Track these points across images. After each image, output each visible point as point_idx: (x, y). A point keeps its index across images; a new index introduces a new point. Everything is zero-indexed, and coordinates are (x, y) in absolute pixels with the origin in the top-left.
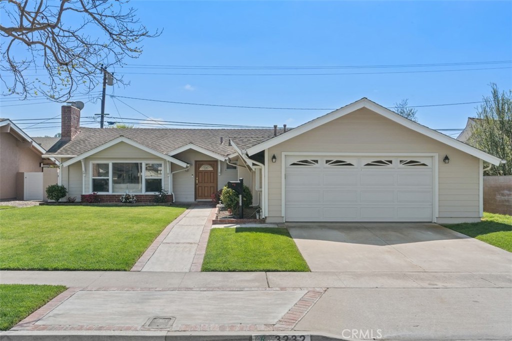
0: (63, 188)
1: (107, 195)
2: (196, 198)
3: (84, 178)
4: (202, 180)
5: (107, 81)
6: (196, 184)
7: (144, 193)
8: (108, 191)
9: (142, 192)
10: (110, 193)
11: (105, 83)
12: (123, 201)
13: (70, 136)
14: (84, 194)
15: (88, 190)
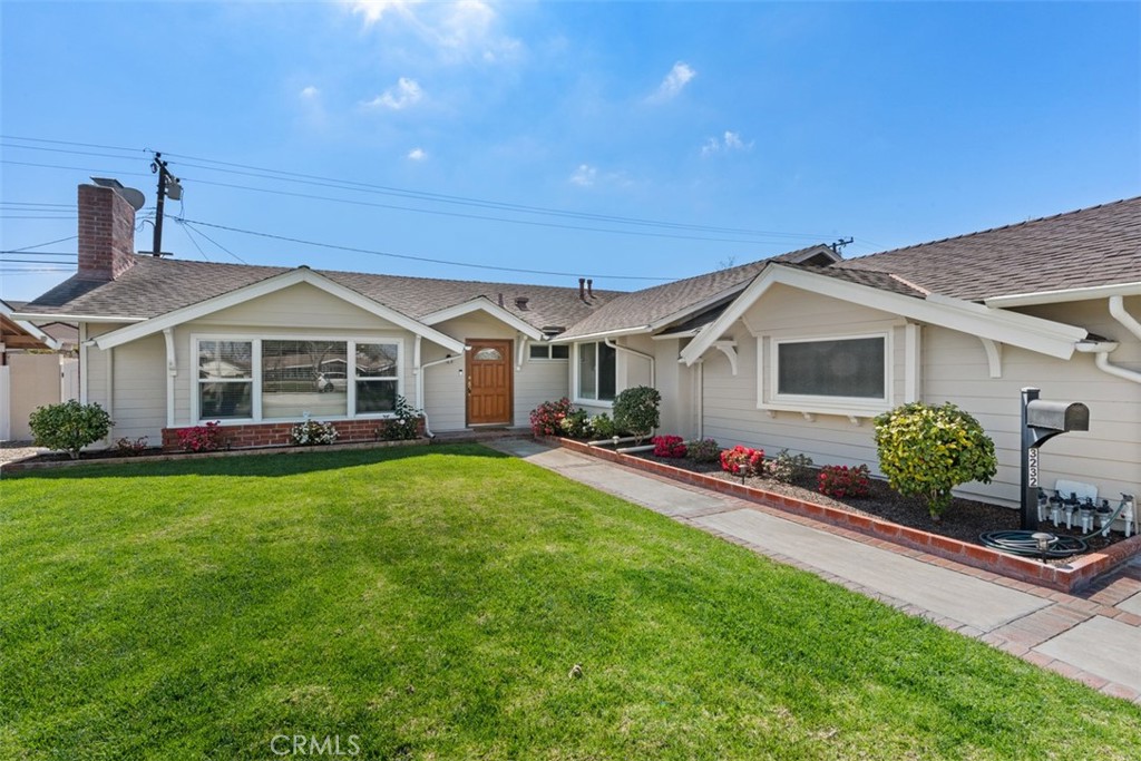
0: (95, 412)
1: (246, 427)
2: (467, 422)
3: (170, 381)
4: (480, 383)
5: (166, 190)
6: (468, 391)
7: (352, 416)
8: (249, 415)
9: (346, 414)
10: (257, 419)
11: (161, 194)
12: (303, 441)
13: (111, 269)
14: (171, 425)
15: (186, 414)
